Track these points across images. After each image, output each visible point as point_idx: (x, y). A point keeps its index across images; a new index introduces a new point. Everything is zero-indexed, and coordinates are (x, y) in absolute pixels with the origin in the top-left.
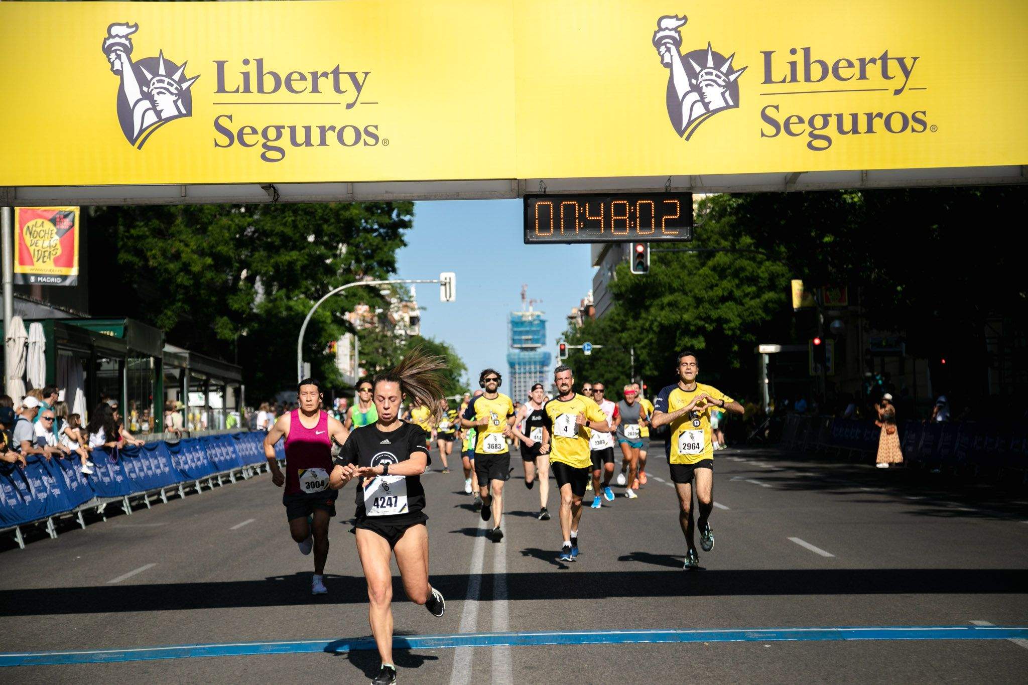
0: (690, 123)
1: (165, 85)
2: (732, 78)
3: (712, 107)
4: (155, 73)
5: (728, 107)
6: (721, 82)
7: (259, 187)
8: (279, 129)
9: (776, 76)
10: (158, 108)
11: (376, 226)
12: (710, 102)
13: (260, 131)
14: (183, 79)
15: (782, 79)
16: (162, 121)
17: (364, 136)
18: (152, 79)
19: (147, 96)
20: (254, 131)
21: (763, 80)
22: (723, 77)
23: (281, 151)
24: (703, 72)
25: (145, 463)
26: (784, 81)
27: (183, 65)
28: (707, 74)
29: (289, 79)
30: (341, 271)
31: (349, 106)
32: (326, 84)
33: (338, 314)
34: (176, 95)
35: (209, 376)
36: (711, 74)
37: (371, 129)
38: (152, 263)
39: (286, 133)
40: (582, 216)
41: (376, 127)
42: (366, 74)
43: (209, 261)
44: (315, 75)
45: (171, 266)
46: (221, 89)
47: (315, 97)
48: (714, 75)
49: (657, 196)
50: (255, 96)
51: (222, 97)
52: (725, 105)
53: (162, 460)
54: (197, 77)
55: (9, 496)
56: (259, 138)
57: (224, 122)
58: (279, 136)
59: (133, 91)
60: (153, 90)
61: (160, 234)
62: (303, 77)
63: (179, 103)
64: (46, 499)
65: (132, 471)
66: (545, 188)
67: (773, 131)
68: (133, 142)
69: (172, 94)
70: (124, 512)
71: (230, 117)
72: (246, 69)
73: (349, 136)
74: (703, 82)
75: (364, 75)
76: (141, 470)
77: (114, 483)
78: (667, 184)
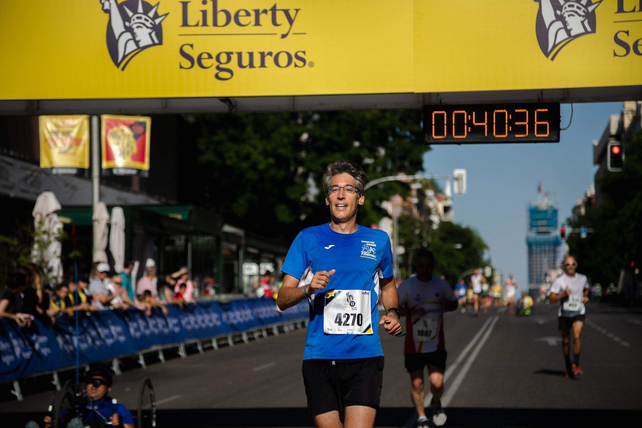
0: (555, 46)
1: (142, 21)
2: (590, 9)
3: (573, 33)
4: (135, 12)
5: (587, 32)
6: (581, 12)
7: (218, 100)
8: (229, 54)
9: (627, 6)
10: (137, 39)
11: (408, 134)
12: (571, 30)
13: (214, 56)
14: (156, 16)
15: (631, 9)
16: (140, 49)
17: (294, 60)
18: (133, 16)
19: (129, 30)
20: (210, 57)
21: (616, 10)
22: (583, 9)
23: (231, 72)
24: (566, 5)
25: (200, 318)
26: (634, 11)
27: (155, 6)
28: (569, 6)
29: (237, 15)
30: (379, 169)
31: (284, 36)
32: (266, 19)
33: (377, 203)
34: (151, 28)
35: (261, 250)
36: (573, 6)
37: (301, 55)
38: (229, 162)
39: (234, 57)
40: (470, 123)
41: (304, 52)
42: (297, 10)
43: (271, 161)
44: (257, 12)
45: (244, 165)
46: (185, 23)
47: (257, 29)
48: (575, 7)
49: (531, 107)
50: (210, 29)
51: (186, 30)
52: (583, 31)
53: (214, 316)
54: (166, 15)
55: (81, 341)
56: (214, 62)
57: (187, 49)
58: (229, 59)
59: (118, 26)
60: (133, 25)
61: (235, 140)
62: (248, 14)
63: (153, 35)
64: (113, 345)
65: (188, 323)
66: (441, 101)
67: (624, 51)
68: (118, 65)
69: (148, 27)
70: (179, 356)
71: (192, 46)
72: (204, 7)
73: (283, 60)
74: (566, 13)
75: (295, 12)
76: (196, 322)
77: (172, 333)
78: (540, 96)
